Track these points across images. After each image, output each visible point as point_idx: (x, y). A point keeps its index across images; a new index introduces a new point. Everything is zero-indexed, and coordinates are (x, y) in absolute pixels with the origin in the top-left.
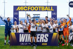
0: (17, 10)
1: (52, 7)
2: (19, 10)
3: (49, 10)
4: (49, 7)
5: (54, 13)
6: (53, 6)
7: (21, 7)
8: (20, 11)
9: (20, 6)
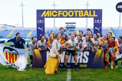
0: (42, 16)
1: (94, 11)
2: (45, 16)
3: (90, 16)
4: (90, 11)
5: (98, 21)
8: (47, 17)
9: (47, 11)
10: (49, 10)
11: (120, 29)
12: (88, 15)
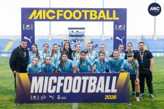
0: (30, 18)
1: (114, 12)
2: (36, 18)
3: (108, 18)
4: (108, 12)
5: (120, 26)
6: (117, 10)
7: (40, 11)
8: (38, 20)
9: (38, 10)
10: (42, 9)
11: (155, 39)
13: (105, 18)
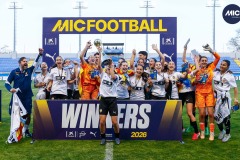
0: (54, 30)
1: (160, 22)
2: (61, 30)
3: (153, 30)
4: (152, 21)
5: (168, 40)
6: (164, 19)
7: (67, 21)
8: (64, 32)
9: (63, 19)
10: (69, 19)
12: (147, 28)
13: (148, 30)
